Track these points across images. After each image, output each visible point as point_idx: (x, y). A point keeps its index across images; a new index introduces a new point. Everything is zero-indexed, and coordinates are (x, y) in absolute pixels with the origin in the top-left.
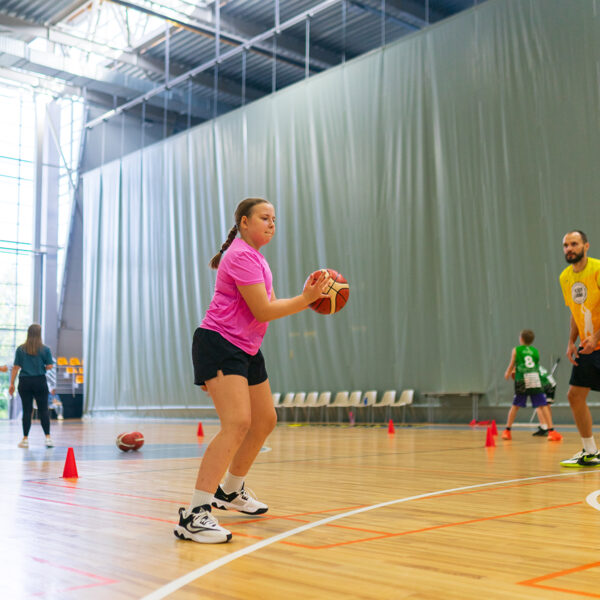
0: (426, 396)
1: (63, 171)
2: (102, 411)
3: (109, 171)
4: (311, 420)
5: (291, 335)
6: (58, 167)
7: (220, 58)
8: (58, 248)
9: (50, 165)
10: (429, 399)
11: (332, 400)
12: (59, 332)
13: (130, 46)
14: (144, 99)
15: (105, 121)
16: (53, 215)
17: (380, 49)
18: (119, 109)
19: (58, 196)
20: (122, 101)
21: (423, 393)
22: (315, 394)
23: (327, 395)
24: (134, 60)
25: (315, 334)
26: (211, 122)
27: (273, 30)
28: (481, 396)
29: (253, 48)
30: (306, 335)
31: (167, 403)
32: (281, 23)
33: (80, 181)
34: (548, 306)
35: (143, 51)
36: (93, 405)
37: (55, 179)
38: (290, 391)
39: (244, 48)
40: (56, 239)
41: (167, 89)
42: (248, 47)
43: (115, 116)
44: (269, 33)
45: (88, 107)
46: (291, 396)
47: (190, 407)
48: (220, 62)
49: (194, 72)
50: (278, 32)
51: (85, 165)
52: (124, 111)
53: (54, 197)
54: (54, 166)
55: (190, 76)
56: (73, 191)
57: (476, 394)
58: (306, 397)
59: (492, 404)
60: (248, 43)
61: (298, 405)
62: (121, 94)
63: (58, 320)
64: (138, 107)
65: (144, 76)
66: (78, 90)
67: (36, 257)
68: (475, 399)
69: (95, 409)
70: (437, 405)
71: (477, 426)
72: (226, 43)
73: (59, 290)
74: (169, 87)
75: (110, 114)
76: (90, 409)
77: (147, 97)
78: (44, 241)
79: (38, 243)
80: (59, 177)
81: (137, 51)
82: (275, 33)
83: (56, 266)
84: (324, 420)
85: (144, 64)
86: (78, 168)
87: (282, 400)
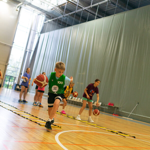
0: (104, 105)
1: (37, 33)
2: (32, 92)
3: (46, 34)
4: (74, 104)
5: (77, 83)
6: (36, 31)
7: (77, 11)
8: (32, 51)
9: (34, 31)
10: (105, 106)
13: (57, 5)
14: (58, 18)
15: (48, 22)
16: (32, 43)
17: (113, 15)
18: (52, 20)
19: (35, 38)
20: (53, 18)
21: (104, 104)
22: (79, 99)
24: (58, 8)
25: (83, 84)
26: (71, 26)
27: (90, 6)
28: (118, 108)
29: (85, 10)
30: (81, 83)
32: (92, 5)
34: (139, 89)
35: (60, 7)
36: (30, 90)
37: (35, 34)
39: (83, 10)
41: (63, 17)
42: (84, 10)
43: (51, 21)
44: (89, 7)
45: (46, 18)
48: (76, 12)
49: (70, 14)
50: (91, 7)
51: (42, 32)
52: (53, 20)
53: (33, 38)
54: (35, 31)
55: (69, 14)
57: (116, 107)
59: (120, 111)
60: (84, 8)
61: (75, 101)
62: (53, 16)
64: (56, 20)
65: (60, 13)
66: (44, 14)
67: (25, 52)
68: (116, 109)
69: (31, 91)
70: (107, 108)
71: (114, 115)
72: (79, 7)
74: (64, 16)
75: (50, 20)
76: (30, 91)
77: (59, 18)
78: (28, 48)
79: (26, 48)
80: (36, 34)
81: (59, 6)
82: (90, 7)
83: (30, 55)
84: (79, 106)
85: (60, 10)
86: (40, 33)
87: (72, 98)
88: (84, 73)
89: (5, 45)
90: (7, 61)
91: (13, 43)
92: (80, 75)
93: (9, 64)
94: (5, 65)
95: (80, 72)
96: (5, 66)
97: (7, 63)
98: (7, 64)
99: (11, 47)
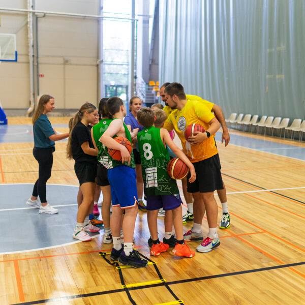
5: (268, 76)
8: (149, 17)
11: (290, 125)
12: (150, 66)
22: (280, 119)
23: (287, 120)
25: (283, 76)
30: (277, 77)
38: (265, 115)
40: (149, 12)
46: (265, 117)
58: (274, 120)
61: (267, 126)
63: (150, 59)
67: (132, 23)
73: (150, 41)
79: (133, 14)
83: (148, 27)
84: (282, 137)
87: (259, 120)
88: (283, 47)
89: (84, 18)
90: (98, 56)
91: (101, 8)
92: (271, 54)
93: (102, 61)
94: (95, 63)
95: (271, 46)
96: (96, 68)
97: (99, 60)
98: (98, 63)
99: (98, 21)
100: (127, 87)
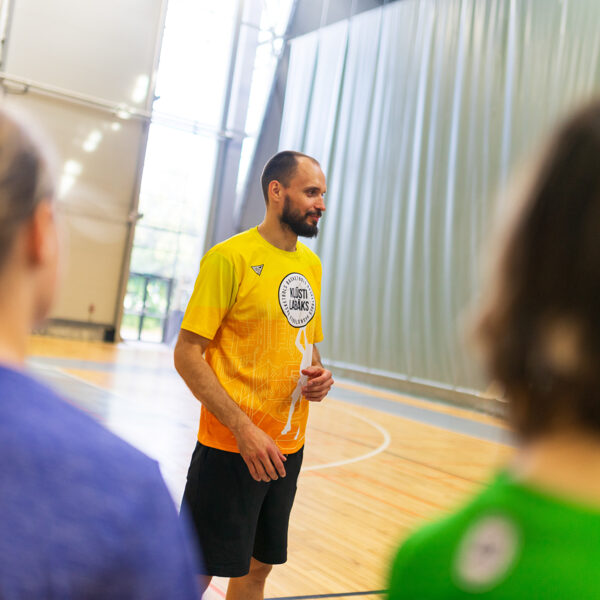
3: (331, 35)
6: (258, 28)
8: (245, 135)
9: (250, 25)
16: (245, 93)
19: (253, 68)
31: (378, 366)
33: (287, 49)
37: (254, 44)
40: (245, 125)
47: (415, 380)
51: (294, 30)
53: (249, 69)
54: (254, 27)
56: (274, 62)
67: (220, 142)
73: (240, 189)
78: (230, 124)
83: (239, 158)
86: (286, 33)
90: (132, 203)
91: (154, 99)
93: (141, 216)
97: (134, 214)
98: (132, 217)
100: (170, 284)
